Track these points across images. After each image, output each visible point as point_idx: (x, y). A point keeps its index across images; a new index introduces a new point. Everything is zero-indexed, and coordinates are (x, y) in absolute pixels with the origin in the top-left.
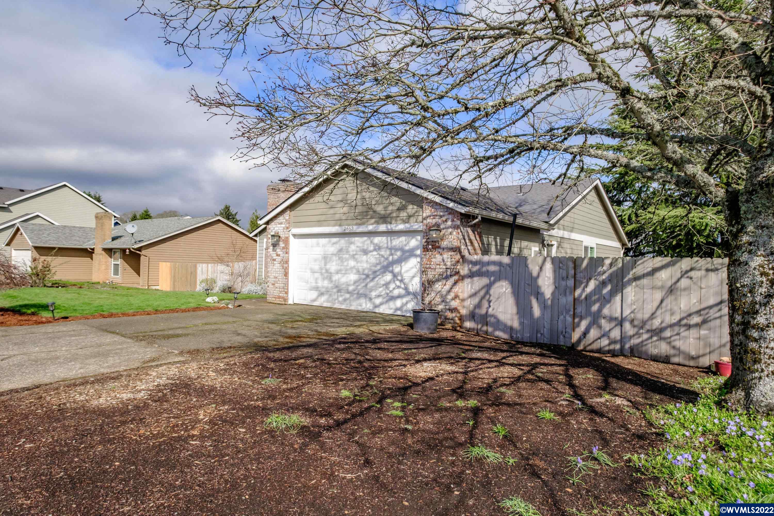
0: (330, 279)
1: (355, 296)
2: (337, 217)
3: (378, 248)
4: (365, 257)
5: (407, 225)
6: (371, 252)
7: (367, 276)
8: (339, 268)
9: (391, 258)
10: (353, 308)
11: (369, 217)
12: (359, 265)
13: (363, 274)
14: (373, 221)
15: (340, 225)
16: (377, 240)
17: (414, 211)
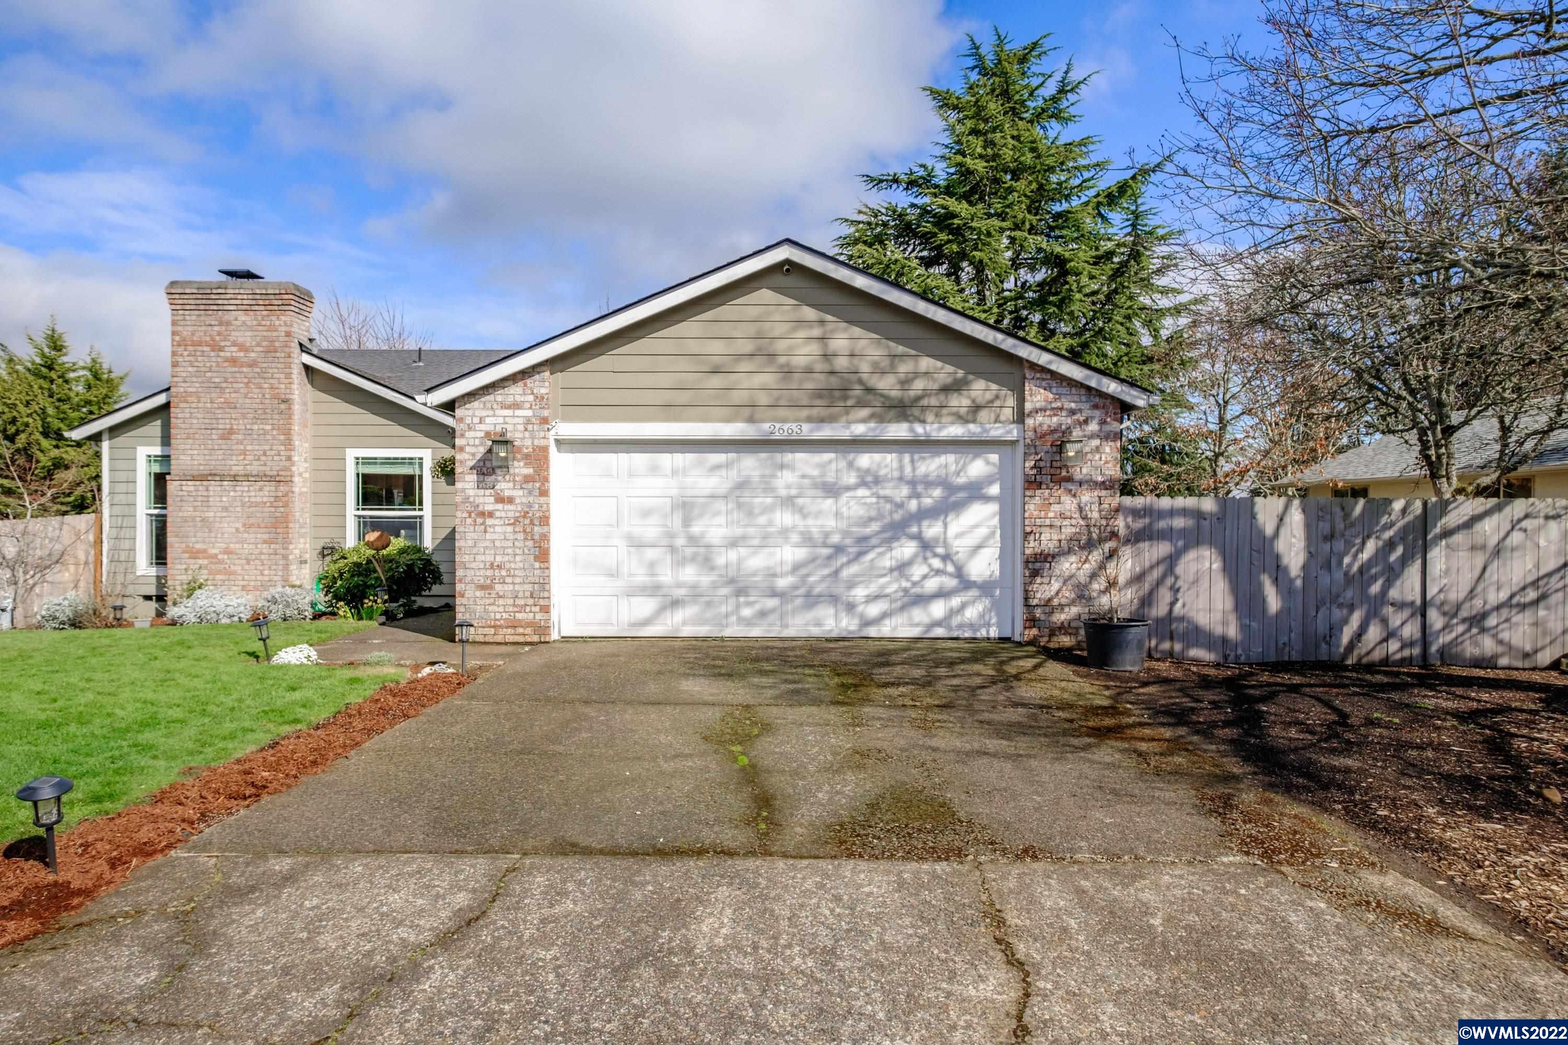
0: (707, 563)
1: (799, 601)
2: (738, 397)
3: (870, 480)
4: (829, 502)
5: (972, 427)
6: (848, 488)
7: (839, 549)
8: (739, 531)
9: (913, 505)
10: (790, 632)
11: (850, 403)
12: (810, 521)
13: (825, 545)
14: (865, 412)
15: (751, 420)
16: (865, 460)
17: (989, 396)
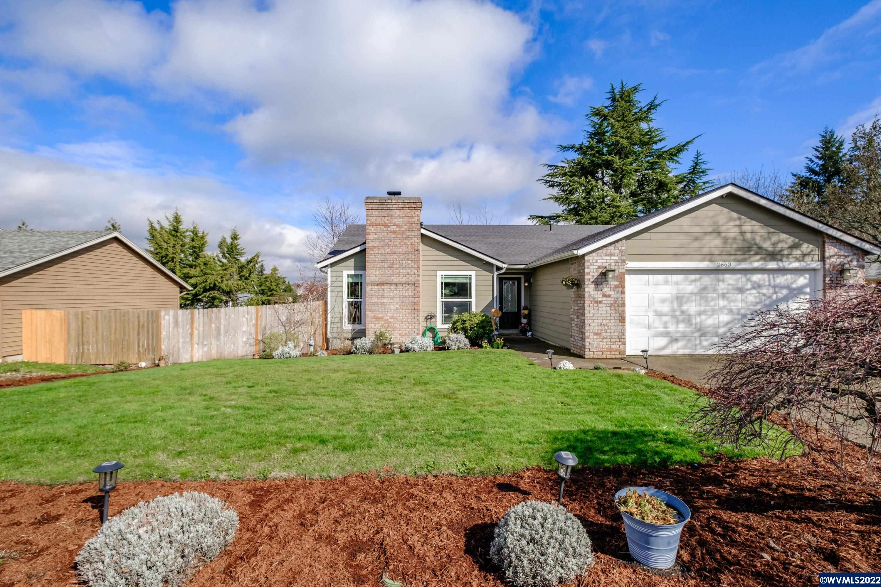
0: (689, 322)
2: (705, 250)
3: (758, 286)
4: (740, 295)
5: (802, 263)
6: (748, 290)
7: (744, 316)
8: (703, 308)
9: (774, 297)
11: (752, 253)
12: (732, 304)
13: (738, 314)
14: (758, 257)
15: (710, 261)
16: (756, 277)
17: (809, 250)
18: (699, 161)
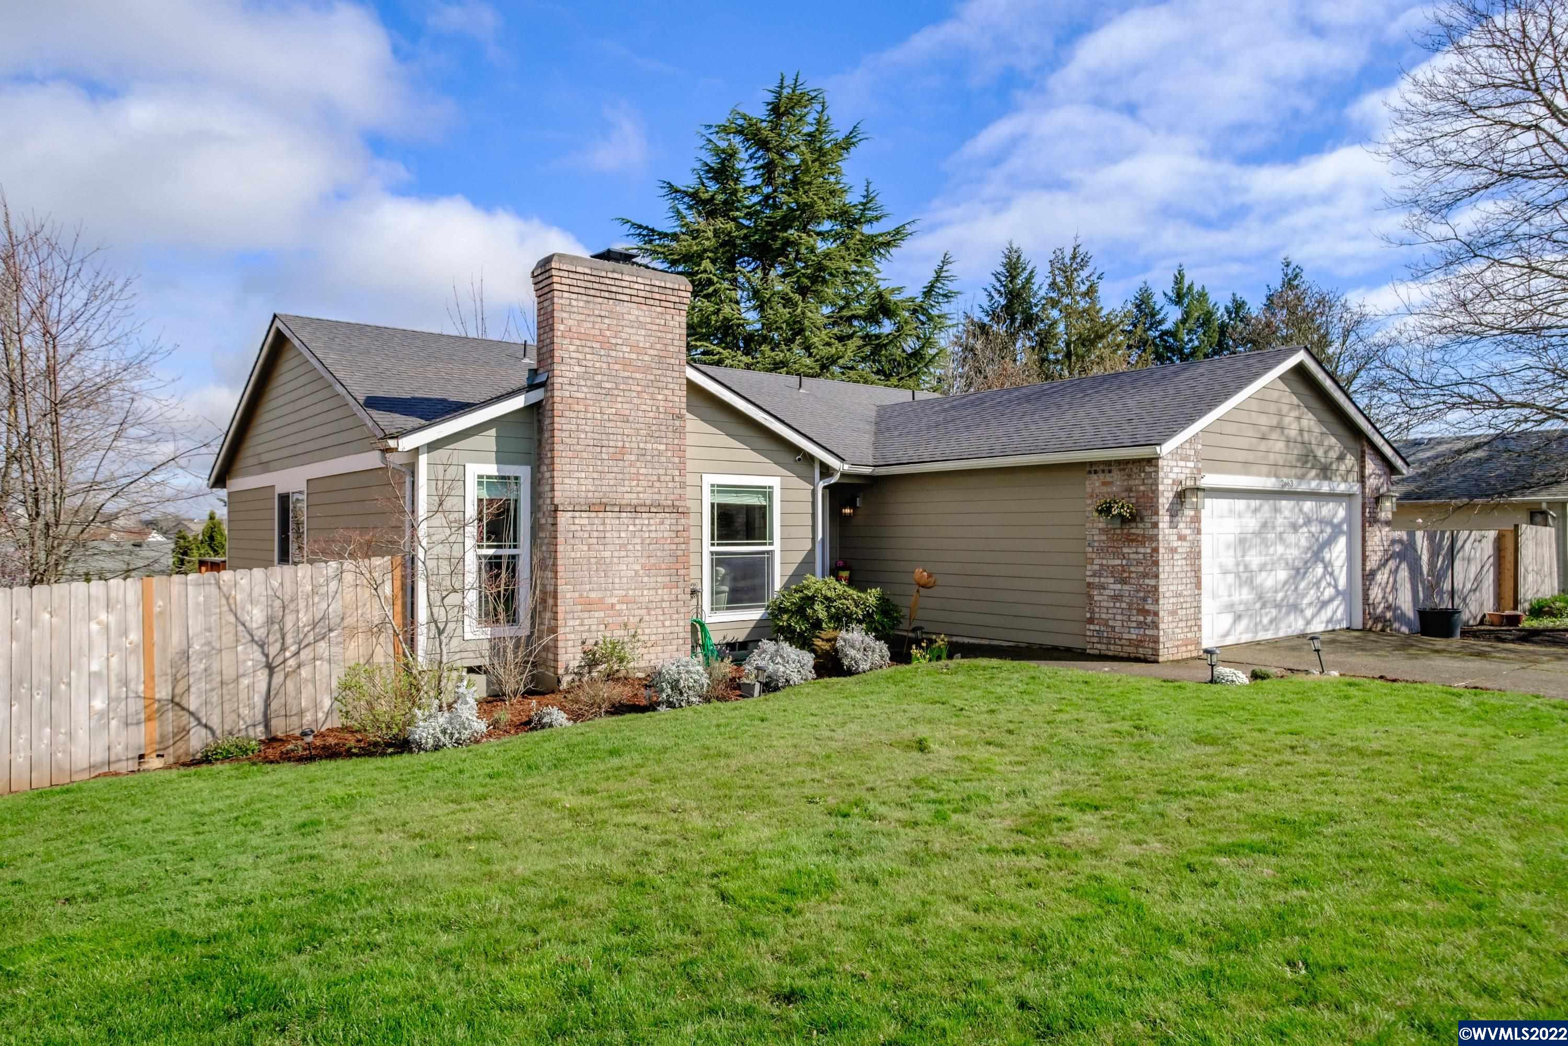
2: (1271, 458)
3: (1308, 520)
4: (1294, 536)
5: (1343, 484)
6: (1301, 527)
8: (1263, 559)
11: (1309, 465)
12: (1288, 551)
13: (1293, 568)
14: (1313, 473)
15: (1275, 476)
16: (1309, 506)
17: (1351, 464)
18: (944, 274)
